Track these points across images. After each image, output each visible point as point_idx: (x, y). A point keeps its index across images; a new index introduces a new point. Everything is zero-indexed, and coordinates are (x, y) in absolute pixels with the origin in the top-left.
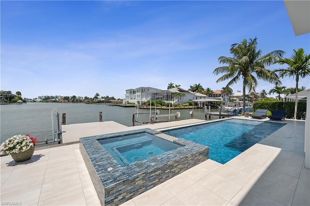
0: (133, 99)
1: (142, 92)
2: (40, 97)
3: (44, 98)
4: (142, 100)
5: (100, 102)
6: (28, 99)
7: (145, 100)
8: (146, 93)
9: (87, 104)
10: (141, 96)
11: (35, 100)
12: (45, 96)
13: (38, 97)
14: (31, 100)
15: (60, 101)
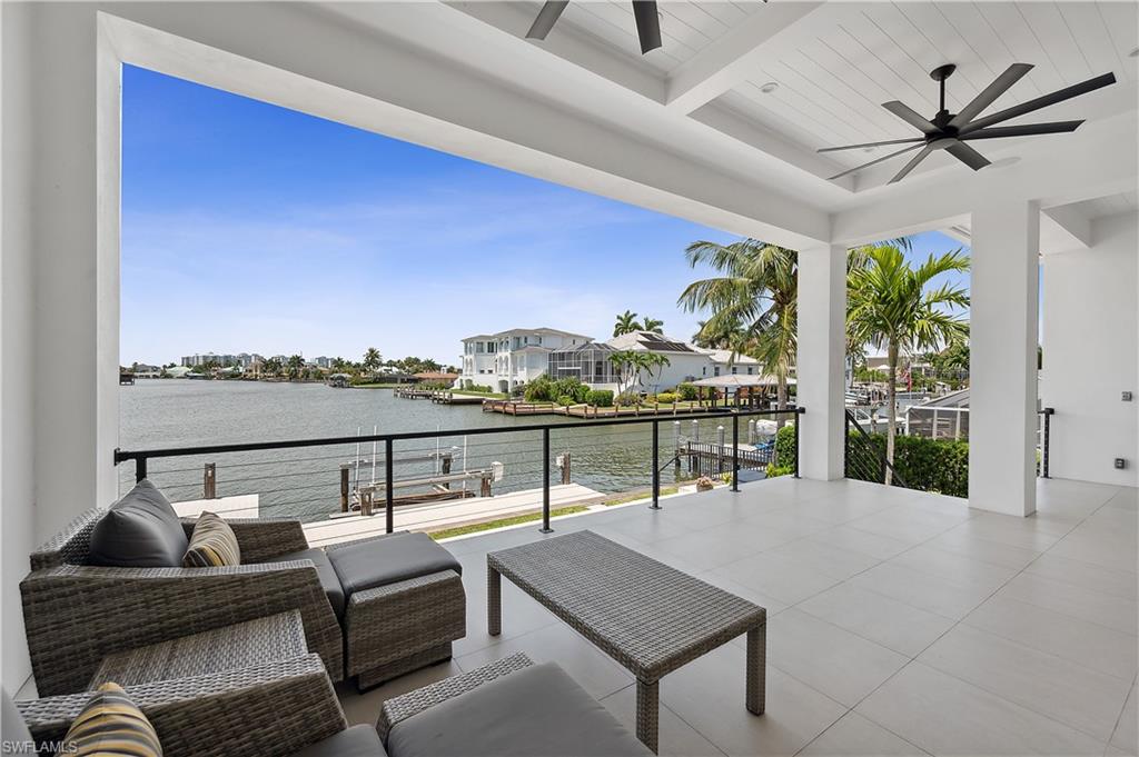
0: (486, 372)
1: (518, 347)
2: (188, 358)
3: (201, 362)
4: (515, 378)
5: (380, 380)
6: (144, 369)
7: (524, 377)
8: (528, 352)
9: (335, 386)
10: (514, 362)
11: (169, 371)
12: (205, 358)
13: (183, 359)
14: (155, 369)
15: (249, 375)
